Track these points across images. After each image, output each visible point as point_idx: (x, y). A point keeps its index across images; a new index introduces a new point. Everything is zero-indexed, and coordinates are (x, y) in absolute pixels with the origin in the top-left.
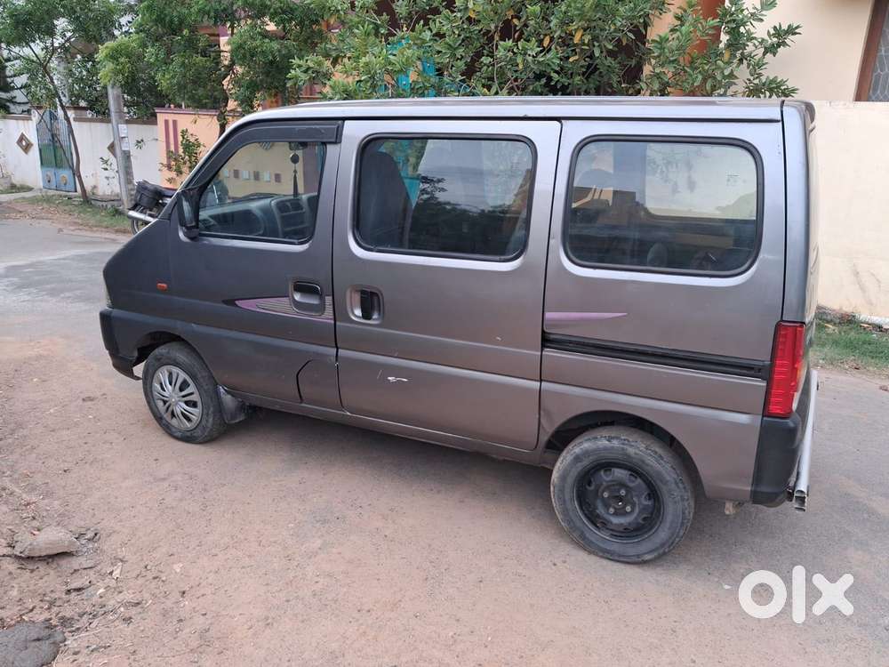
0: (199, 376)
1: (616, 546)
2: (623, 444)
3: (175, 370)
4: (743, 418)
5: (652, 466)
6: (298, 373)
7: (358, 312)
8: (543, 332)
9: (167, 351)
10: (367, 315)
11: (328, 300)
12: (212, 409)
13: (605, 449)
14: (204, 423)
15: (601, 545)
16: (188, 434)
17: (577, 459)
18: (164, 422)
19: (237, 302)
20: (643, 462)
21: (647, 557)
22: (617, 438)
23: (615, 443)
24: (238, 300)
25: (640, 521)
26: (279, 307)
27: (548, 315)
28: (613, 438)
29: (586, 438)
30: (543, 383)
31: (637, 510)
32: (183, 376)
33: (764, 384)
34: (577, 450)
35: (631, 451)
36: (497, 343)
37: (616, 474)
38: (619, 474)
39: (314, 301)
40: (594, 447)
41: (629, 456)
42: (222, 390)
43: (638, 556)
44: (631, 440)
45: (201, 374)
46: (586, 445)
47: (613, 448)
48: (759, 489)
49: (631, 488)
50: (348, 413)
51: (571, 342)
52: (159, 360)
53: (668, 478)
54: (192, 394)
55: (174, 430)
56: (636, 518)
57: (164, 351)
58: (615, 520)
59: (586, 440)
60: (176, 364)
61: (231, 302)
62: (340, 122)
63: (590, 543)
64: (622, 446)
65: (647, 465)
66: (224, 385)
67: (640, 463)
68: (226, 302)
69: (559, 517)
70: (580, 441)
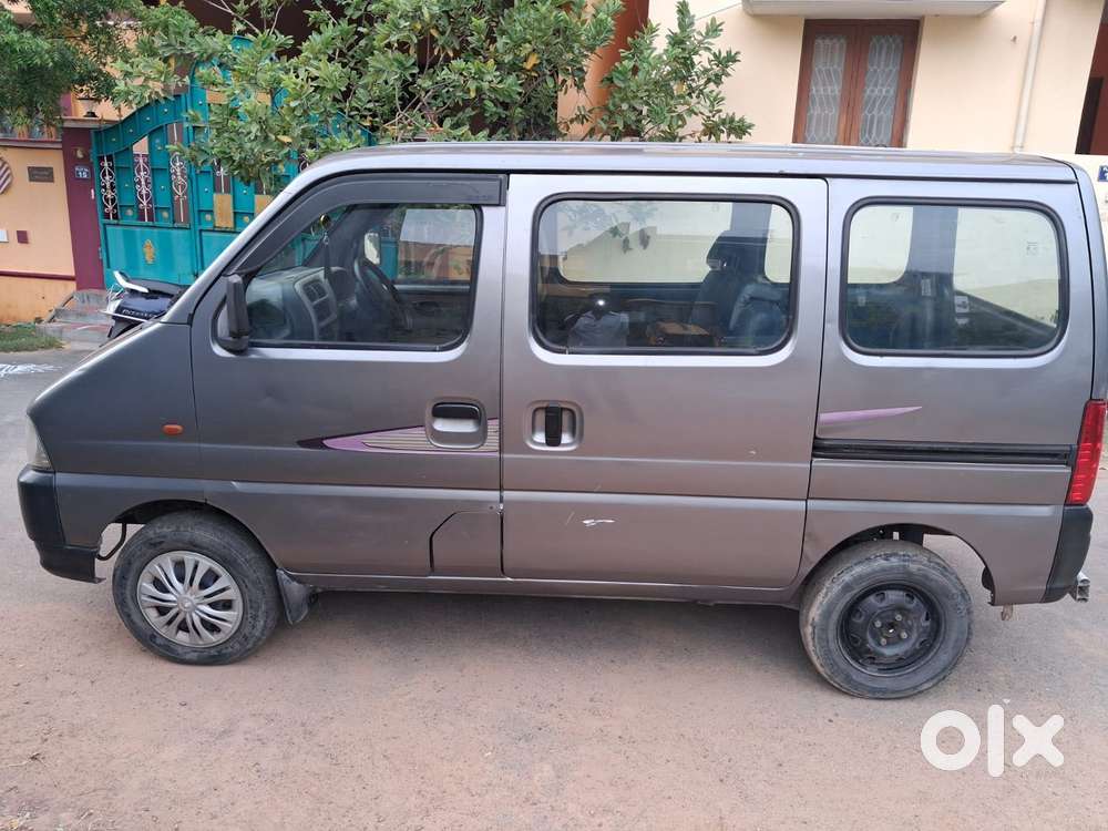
0: (241, 560)
1: (888, 681)
2: (904, 561)
3: (190, 558)
4: (1045, 511)
5: (936, 581)
6: (432, 535)
7: (540, 437)
8: (815, 438)
9: (174, 528)
10: (553, 439)
11: (493, 425)
12: (263, 607)
13: (883, 570)
14: (246, 631)
15: (869, 684)
16: (213, 652)
17: (847, 587)
18: (159, 641)
19: (325, 442)
20: (926, 577)
21: (926, 686)
22: (895, 555)
23: (894, 561)
24: (327, 438)
25: (917, 646)
26: (407, 442)
27: (823, 417)
28: (891, 555)
29: (855, 561)
30: (809, 501)
31: (915, 636)
32: (206, 564)
33: (1069, 470)
34: (847, 578)
35: (913, 567)
36: (752, 458)
37: (890, 597)
38: (894, 596)
39: (467, 427)
40: (869, 570)
41: (910, 574)
42: (285, 576)
43: (915, 688)
44: (910, 554)
45: (244, 556)
46: (858, 570)
47: (892, 568)
48: (1054, 586)
49: (909, 610)
50: (509, 579)
51: (849, 447)
52: (154, 545)
53: (954, 591)
54: (223, 590)
55: (180, 650)
56: (914, 644)
57: (165, 530)
58: (888, 652)
59: (856, 564)
60: (193, 547)
61: (317, 443)
62: (501, 176)
63: (858, 685)
64: (902, 563)
65: (932, 580)
66: (287, 568)
67: (923, 579)
68: (302, 443)
69: (817, 663)
70: (848, 565)
